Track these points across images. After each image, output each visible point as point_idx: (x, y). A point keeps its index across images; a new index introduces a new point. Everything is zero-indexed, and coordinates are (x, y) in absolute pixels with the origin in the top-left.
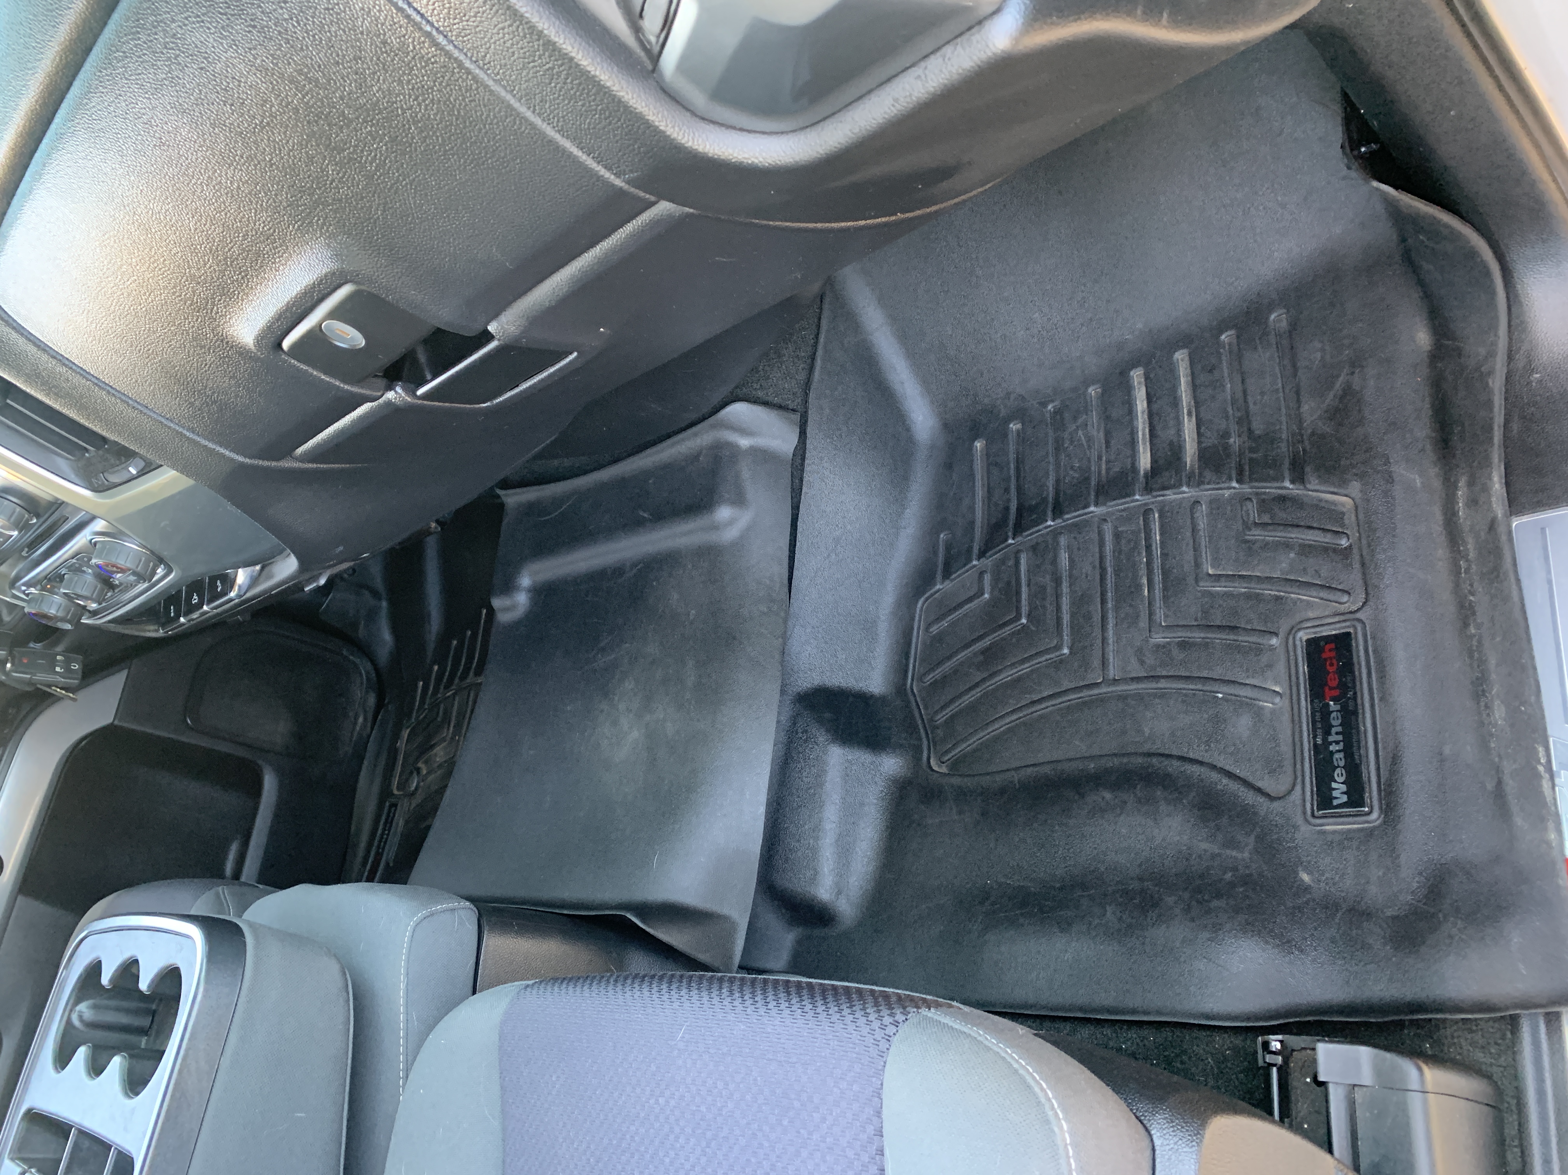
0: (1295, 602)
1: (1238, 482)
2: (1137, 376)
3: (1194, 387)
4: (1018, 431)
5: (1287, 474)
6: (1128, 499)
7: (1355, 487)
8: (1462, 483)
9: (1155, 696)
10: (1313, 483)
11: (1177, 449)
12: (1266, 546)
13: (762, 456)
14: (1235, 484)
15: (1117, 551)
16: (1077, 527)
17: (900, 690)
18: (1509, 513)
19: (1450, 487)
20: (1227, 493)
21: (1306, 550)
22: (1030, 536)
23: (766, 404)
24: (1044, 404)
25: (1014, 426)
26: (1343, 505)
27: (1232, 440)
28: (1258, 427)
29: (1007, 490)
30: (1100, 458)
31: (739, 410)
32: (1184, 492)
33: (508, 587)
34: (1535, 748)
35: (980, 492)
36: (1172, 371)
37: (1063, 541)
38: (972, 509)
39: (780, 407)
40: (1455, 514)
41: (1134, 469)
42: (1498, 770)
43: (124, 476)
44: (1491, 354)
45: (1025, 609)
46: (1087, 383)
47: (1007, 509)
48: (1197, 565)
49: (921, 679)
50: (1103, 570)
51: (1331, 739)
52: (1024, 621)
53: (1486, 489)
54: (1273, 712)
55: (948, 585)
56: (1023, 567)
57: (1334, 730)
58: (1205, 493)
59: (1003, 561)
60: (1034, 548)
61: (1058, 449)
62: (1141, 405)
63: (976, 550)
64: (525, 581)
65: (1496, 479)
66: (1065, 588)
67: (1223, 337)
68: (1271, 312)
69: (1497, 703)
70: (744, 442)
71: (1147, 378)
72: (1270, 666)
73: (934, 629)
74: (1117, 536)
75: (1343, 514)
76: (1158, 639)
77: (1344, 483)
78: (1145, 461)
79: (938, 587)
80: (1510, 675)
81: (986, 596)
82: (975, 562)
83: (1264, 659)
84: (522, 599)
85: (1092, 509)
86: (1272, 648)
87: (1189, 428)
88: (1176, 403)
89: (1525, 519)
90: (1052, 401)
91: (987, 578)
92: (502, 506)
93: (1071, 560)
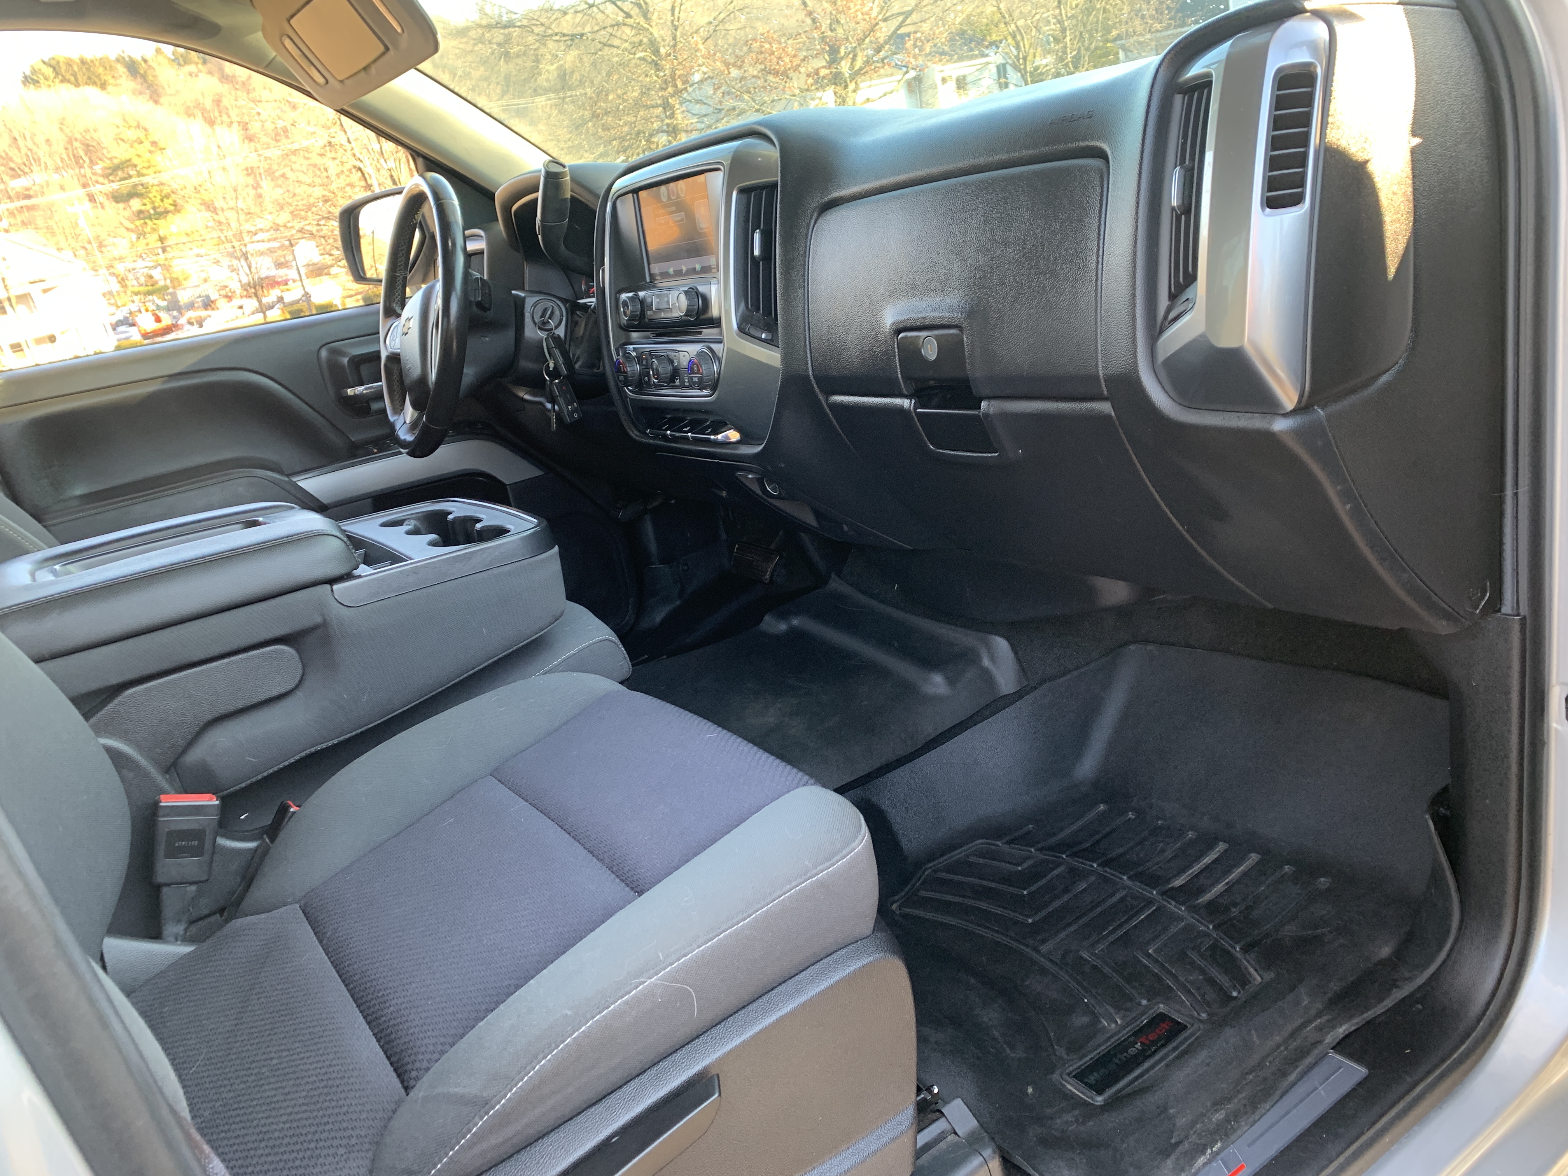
0: (1177, 995)
1: (1214, 927)
2: (1221, 847)
3: (1245, 874)
4: (1130, 819)
5: (1243, 943)
6: (1148, 888)
7: (1270, 975)
8: (1325, 1018)
9: (1052, 974)
10: (1252, 956)
11: (1201, 891)
12: (1192, 963)
13: (987, 677)
14: (1211, 927)
15: (1114, 905)
16: (1106, 880)
17: (919, 865)
18: (1332, 1046)
19: (1319, 1015)
20: (1202, 928)
21: (1211, 982)
22: (1076, 863)
23: (1018, 660)
24: (1158, 818)
25: (1131, 815)
26: (1255, 979)
27: (1234, 910)
28: (1256, 914)
29: (1091, 836)
30: (1157, 864)
31: (1001, 645)
32: (1181, 910)
33: (783, 616)
34: (1217, 1142)
35: (1075, 827)
36: (1243, 858)
37: (1092, 878)
38: (1061, 829)
39: (1023, 669)
40: (1306, 1027)
41: (1168, 880)
42: (1187, 1137)
43: (757, 334)
44: (1410, 979)
45: (1033, 888)
46: (1192, 828)
47: (1080, 843)
48: (1148, 944)
49: (935, 872)
50: (1096, 906)
51: (1119, 1056)
52: (1025, 892)
53: (1333, 1028)
54: (1104, 1027)
55: (1006, 848)
56: (1056, 872)
57: (1125, 1054)
58: (1191, 919)
59: (1047, 861)
60: (1072, 870)
61: (1141, 843)
62: (1207, 860)
63: (1039, 846)
64: (795, 622)
65: (1344, 1027)
66: (1066, 898)
67: (1287, 867)
68: (1324, 875)
69: (1223, 1112)
70: (986, 662)
71: (1226, 850)
72: (1127, 1010)
73: (972, 859)
74: (1122, 899)
75: (1250, 983)
76: (1085, 955)
77: (1268, 968)
78: (1178, 882)
79: (999, 843)
80: (1245, 1105)
81: (1020, 868)
82: (1033, 850)
83: (1129, 1005)
84: (783, 627)
85: (1125, 878)
86: (1139, 1004)
87: (1220, 887)
88: (1228, 872)
89: (1338, 1057)
90: (1165, 820)
91: (1029, 862)
92: (826, 582)
93: (1084, 890)
